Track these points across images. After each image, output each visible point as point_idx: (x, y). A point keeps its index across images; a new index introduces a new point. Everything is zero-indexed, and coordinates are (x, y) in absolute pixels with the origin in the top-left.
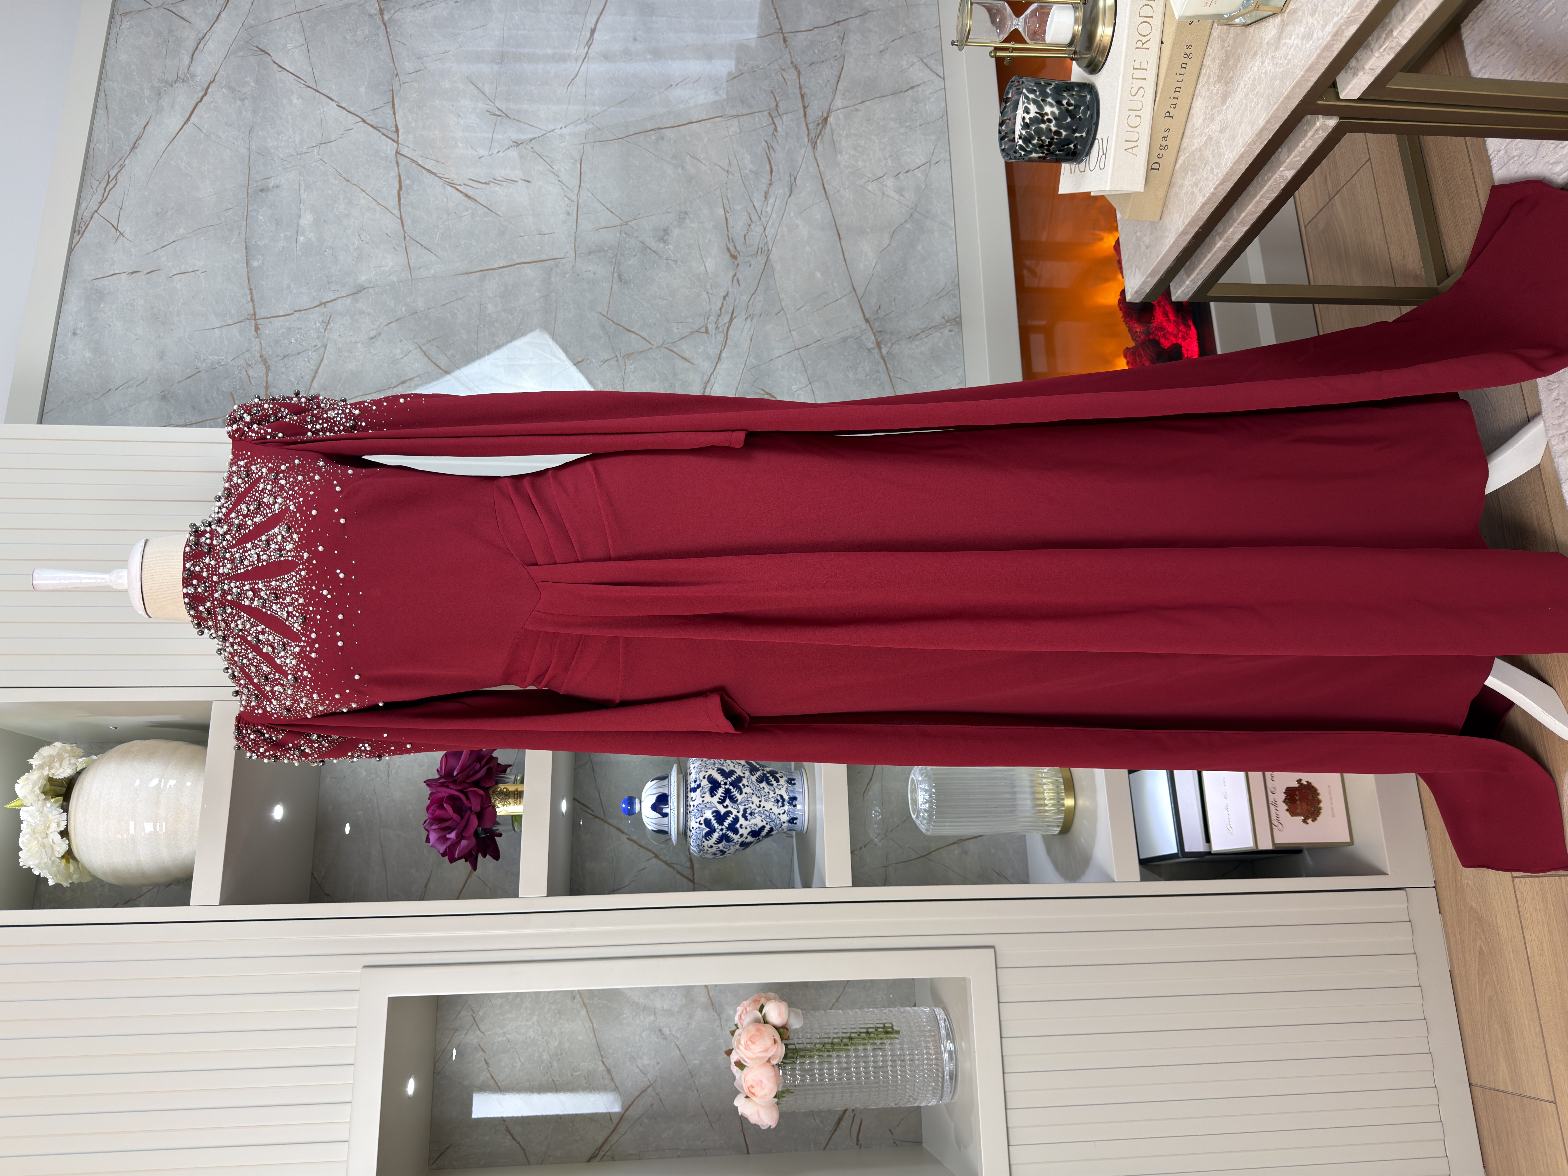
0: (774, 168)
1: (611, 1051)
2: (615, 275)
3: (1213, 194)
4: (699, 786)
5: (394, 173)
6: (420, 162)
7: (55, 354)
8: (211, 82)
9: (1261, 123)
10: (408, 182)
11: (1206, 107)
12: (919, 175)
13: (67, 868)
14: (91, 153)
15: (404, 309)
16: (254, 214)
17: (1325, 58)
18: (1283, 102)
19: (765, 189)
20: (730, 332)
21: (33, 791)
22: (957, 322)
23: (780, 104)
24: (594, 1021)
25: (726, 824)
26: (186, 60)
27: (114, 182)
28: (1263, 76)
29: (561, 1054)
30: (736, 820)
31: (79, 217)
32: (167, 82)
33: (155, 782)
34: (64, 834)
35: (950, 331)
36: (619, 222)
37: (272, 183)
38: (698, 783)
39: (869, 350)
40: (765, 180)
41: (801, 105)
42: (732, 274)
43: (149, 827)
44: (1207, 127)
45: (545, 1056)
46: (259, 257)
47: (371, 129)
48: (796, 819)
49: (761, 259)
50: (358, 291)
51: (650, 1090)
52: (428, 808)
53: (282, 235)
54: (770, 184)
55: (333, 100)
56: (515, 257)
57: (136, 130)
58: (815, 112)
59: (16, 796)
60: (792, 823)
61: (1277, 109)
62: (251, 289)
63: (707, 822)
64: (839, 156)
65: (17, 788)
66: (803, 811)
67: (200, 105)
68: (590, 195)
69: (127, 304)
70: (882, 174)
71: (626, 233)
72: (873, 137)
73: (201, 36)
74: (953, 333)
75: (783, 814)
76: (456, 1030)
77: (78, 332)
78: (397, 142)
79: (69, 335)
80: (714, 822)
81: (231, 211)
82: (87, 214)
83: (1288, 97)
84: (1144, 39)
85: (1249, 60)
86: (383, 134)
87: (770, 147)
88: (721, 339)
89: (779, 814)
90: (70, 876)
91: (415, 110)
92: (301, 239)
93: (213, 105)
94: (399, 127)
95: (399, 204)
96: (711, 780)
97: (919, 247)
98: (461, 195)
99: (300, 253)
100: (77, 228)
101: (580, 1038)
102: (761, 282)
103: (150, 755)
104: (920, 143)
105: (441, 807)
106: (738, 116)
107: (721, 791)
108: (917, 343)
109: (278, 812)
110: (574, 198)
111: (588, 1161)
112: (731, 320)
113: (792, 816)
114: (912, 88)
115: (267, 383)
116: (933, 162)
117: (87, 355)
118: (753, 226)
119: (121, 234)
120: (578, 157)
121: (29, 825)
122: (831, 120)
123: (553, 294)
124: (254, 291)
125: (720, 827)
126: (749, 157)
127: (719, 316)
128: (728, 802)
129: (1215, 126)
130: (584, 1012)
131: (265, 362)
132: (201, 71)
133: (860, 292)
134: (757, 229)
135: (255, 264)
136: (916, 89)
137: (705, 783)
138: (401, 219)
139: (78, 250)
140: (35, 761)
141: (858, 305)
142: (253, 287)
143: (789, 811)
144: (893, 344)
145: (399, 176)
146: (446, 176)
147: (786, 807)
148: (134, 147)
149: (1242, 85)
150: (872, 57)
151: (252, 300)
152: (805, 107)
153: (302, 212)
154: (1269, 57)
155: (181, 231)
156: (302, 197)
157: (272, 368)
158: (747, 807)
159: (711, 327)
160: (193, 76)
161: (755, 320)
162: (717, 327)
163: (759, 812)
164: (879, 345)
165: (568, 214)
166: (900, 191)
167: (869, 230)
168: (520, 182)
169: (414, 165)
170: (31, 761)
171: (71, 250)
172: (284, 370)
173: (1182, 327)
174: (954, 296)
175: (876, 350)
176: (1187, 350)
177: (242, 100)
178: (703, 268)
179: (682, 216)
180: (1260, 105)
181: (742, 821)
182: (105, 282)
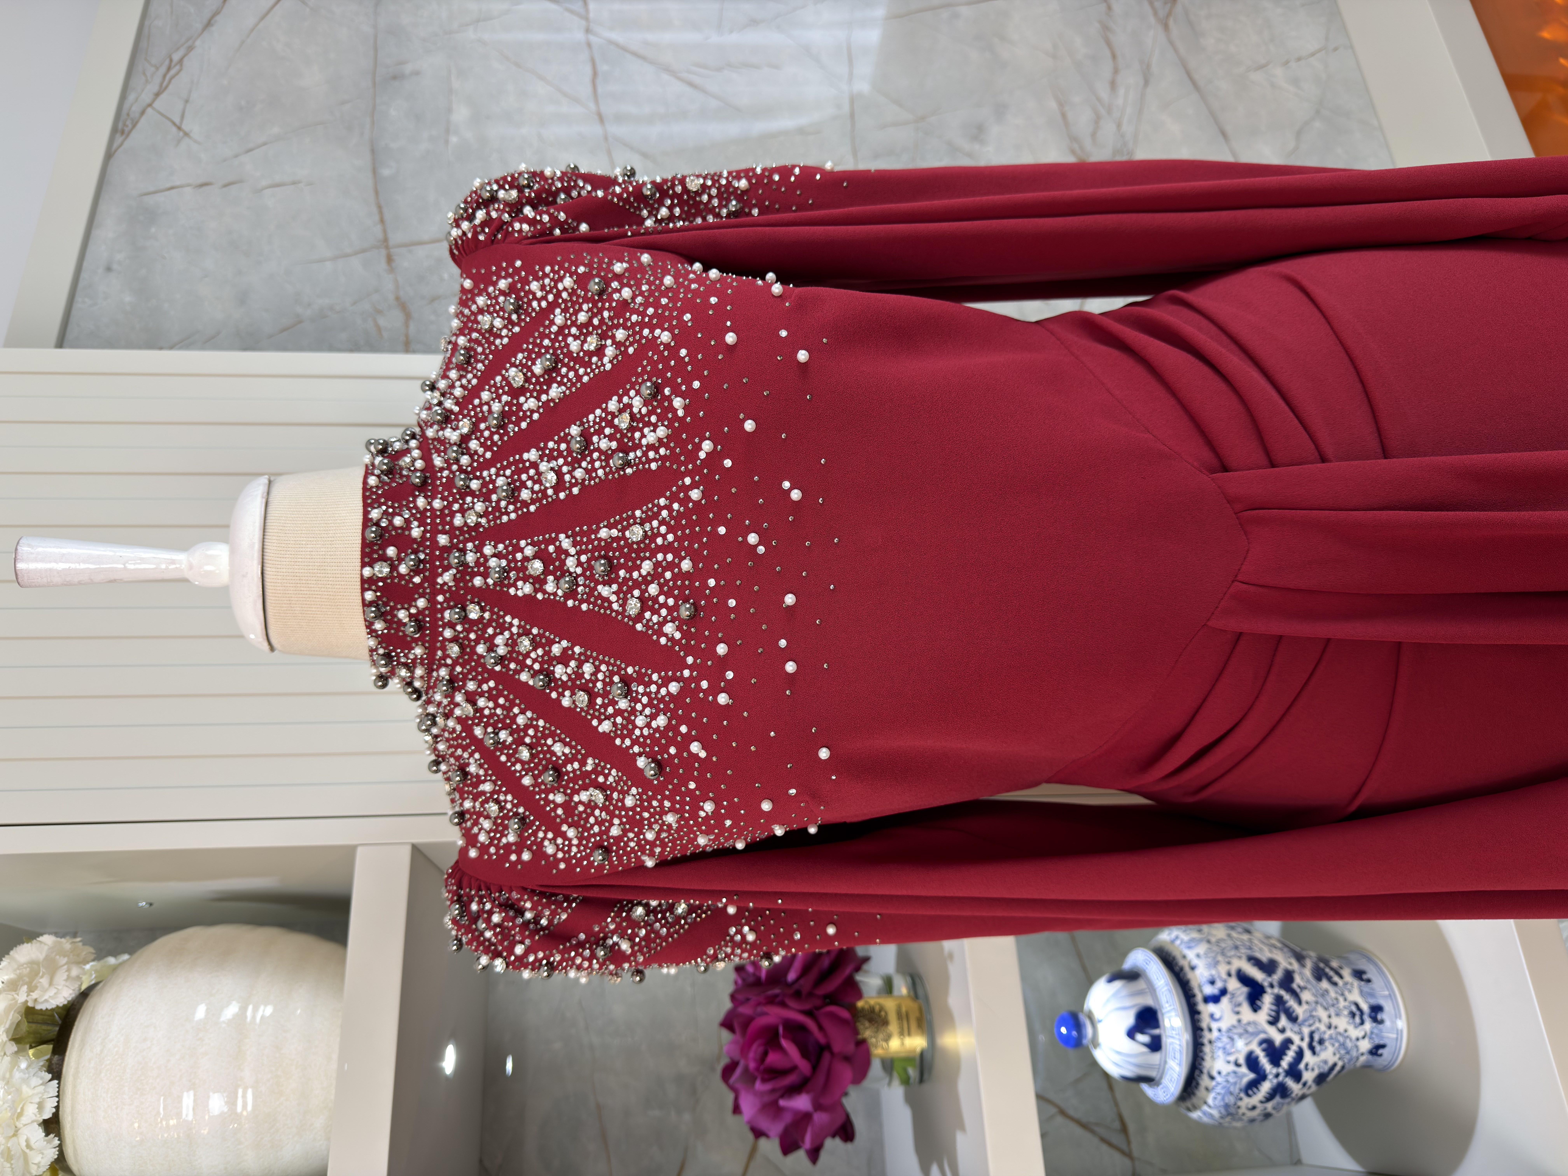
0: (1117, 53)
4: (1224, 992)
5: (585, 61)
7: (77, 299)
10: (605, 69)
12: (1316, 64)
14: (145, 33)
16: (383, 107)
19: (1110, 78)
25: (1285, 1063)
27: (178, 67)
30: (1300, 1055)
31: (125, 111)
33: (235, 1009)
34: (52, 1125)
36: (911, 117)
37: (408, 69)
38: (1219, 985)
40: (1108, 68)
43: (220, 1104)
46: (393, 163)
48: (1383, 1046)
53: (425, 136)
54: (1116, 72)
60: (1378, 1054)
62: (380, 206)
63: (1252, 1062)
64: (1202, 40)
69: (191, 229)
70: (1266, 62)
72: (1243, 18)
75: (1364, 1037)
77: (115, 266)
78: (587, 20)
79: (101, 270)
80: (1264, 1061)
81: (349, 104)
82: (136, 109)
86: (566, 9)
87: (1106, 29)
89: (1358, 1039)
92: (454, 138)
95: (595, 95)
96: (1244, 979)
98: (682, 83)
99: (452, 159)
100: (120, 126)
104: (1307, 25)
107: (1267, 1000)
113: (1377, 1041)
116: (1330, 48)
117: (127, 299)
118: (1101, 123)
119: (186, 134)
124: (384, 209)
125: (1275, 1071)
126: (1079, 39)
128: (1283, 1021)
131: (403, 307)
134: (1108, 127)
135: (386, 172)
137: (1234, 985)
138: (599, 114)
139: (119, 156)
142: (382, 203)
143: (1372, 1033)
145: (593, 62)
146: (664, 62)
147: (1368, 1025)
148: (209, 24)
151: (382, 221)
153: (454, 106)
155: (276, 130)
156: (454, 86)
157: (415, 315)
158: (1313, 1028)
163: (1331, 1038)
166: (1295, 82)
171: (109, 155)
179: (1000, 110)
181: (1308, 1056)
182: (160, 198)
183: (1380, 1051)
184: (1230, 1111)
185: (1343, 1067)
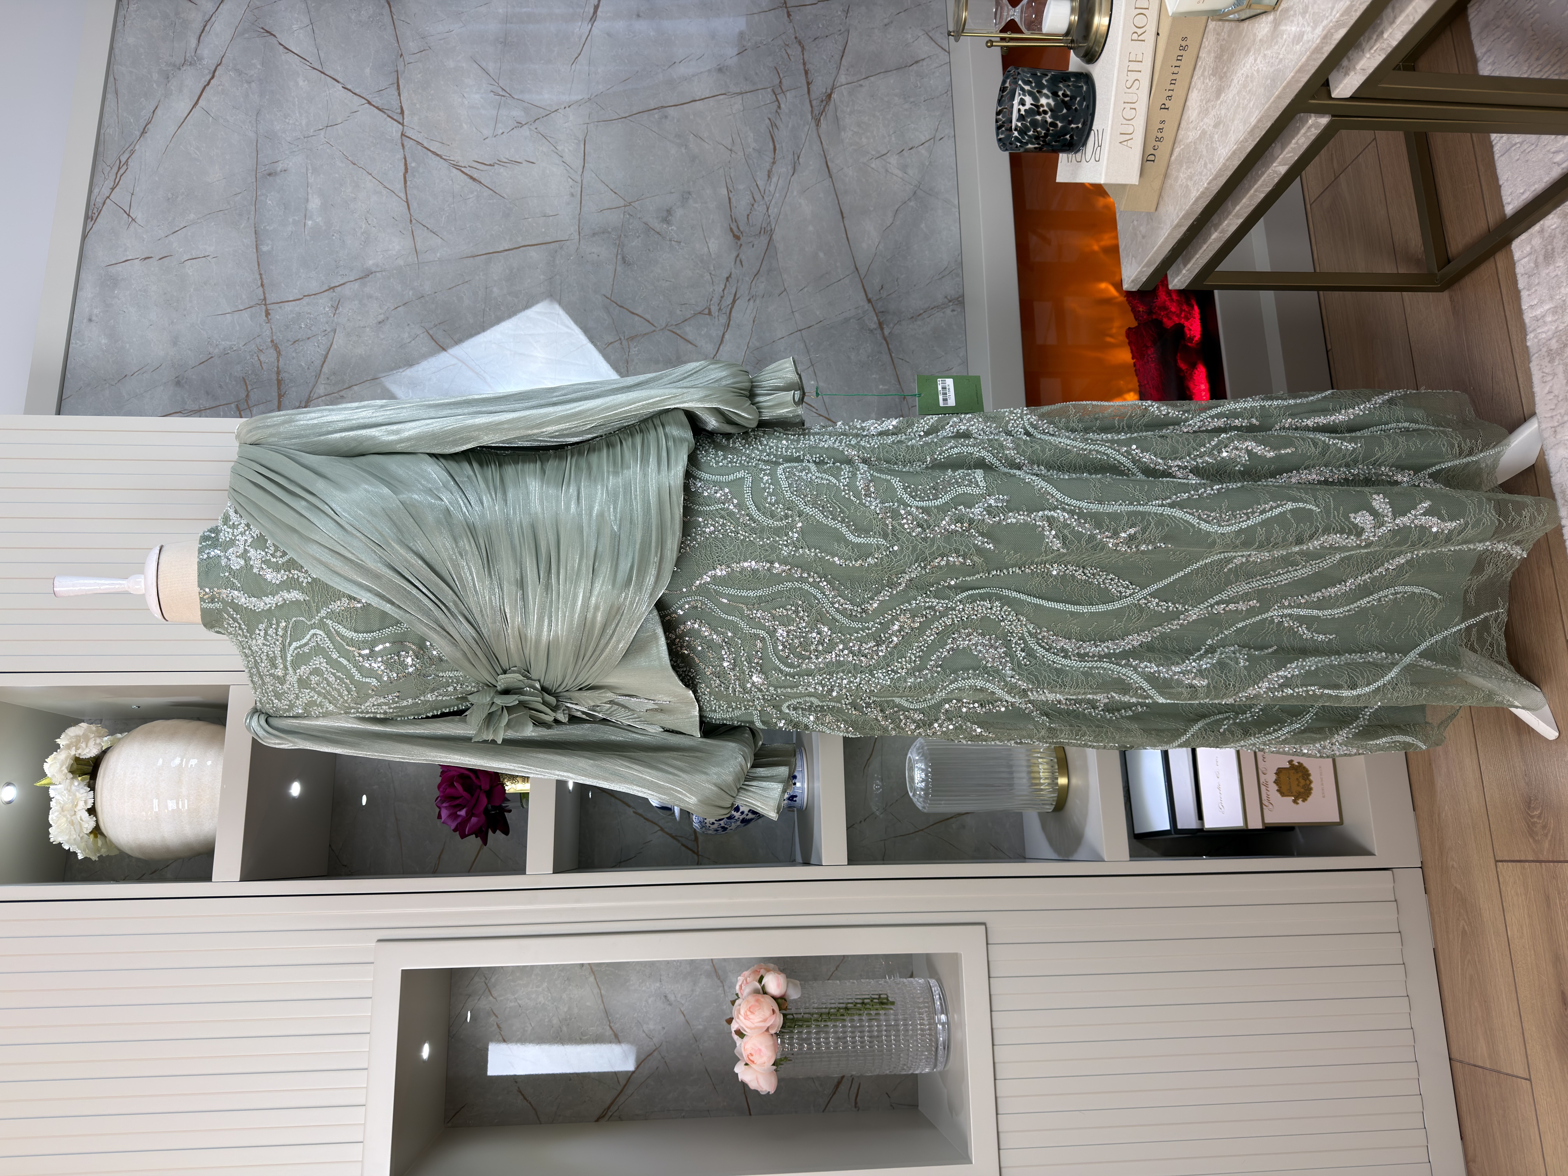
0: (777, 146)
1: (618, 1016)
2: (619, 257)
3: (1206, 189)
5: (400, 156)
6: (426, 145)
7: (72, 341)
8: (218, 65)
9: (1253, 121)
10: (413, 165)
11: (1201, 101)
12: (923, 152)
13: (95, 843)
14: (102, 138)
15: (411, 293)
16: (263, 198)
17: (1315, 60)
18: (1274, 102)
19: (768, 167)
20: (733, 314)
21: (60, 771)
22: (959, 301)
23: (784, 81)
24: (602, 988)
26: (193, 42)
27: (125, 167)
28: (1255, 73)
29: (570, 1019)
31: (92, 203)
32: (174, 65)
33: (177, 761)
34: (92, 811)
35: (953, 311)
36: (622, 203)
37: (280, 167)
39: (871, 331)
40: (768, 159)
41: (804, 82)
42: (735, 254)
43: (171, 805)
44: (1202, 120)
45: (555, 1021)
46: (269, 242)
47: (376, 111)
48: (796, 796)
49: (764, 239)
50: (367, 275)
51: (655, 1053)
52: (439, 787)
53: (291, 220)
54: (774, 163)
55: (338, 82)
56: (520, 239)
57: (146, 114)
58: (819, 88)
59: (44, 775)
60: (792, 800)
61: (1269, 108)
62: (261, 274)
64: (843, 133)
65: (46, 767)
66: (803, 788)
67: (208, 88)
68: (594, 175)
69: (140, 290)
70: (886, 152)
71: (629, 214)
72: (878, 114)
73: (207, 17)
74: (955, 313)
76: (470, 996)
77: (94, 318)
78: (402, 124)
79: (85, 321)
81: (240, 196)
82: (100, 200)
83: (1279, 97)
84: (1140, 31)
85: (1242, 56)
86: (389, 116)
87: (773, 125)
88: (724, 321)
90: (98, 850)
91: (420, 91)
92: (309, 223)
93: (220, 88)
94: (404, 109)
95: (405, 187)
97: (923, 226)
98: (466, 177)
99: (308, 238)
100: (90, 214)
101: (588, 1004)
102: (764, 263)
103: (172, 736)
104: (925, 118)
105: (451, 785)
106: (741, 93)
108: (919, 323)
109: (296, 789)
110: (579, 179)
111: (597, 1121)
112: (734, 301)
113: (792, 794)
114: (917, 62)
115: (278, 368)
116: (938, 138)
117: (103, 341)
118: (756, 206)
119: (133, 220)
120: (581, 138)
121: (58, 802)
122: (834, 96)
123: (558, 277)
124: (264, 276)
126: (752, 135)
127: (722, 297)
129: (1209, 121)
130: (592, 979)
131: (276, 347)
132: (208, 54)
133: (863, 271)
134: (760, 209)
135: (265, 249)
136: (920, 63)
138: (407, 202)
139: (91, 236)
140: (62, 741)
141: (860, 286)
142: (262, 272)
144: (895, 325)
145: (405, 158)
146: (452, 158)
148: (144, 132)
149: (1235, 81)
150: (876, 31)
151: (262, 285)
152: (808, 84)
153: (310, 197)
154: (1262, 54)
155: (192, 216)
156: (310, 181)
157: (283, 353)
159: (714, 309)
160: (200, 59)
161: (758, 301)
162: (720, 309)
164: (881, 325)
165: (572, 195)
166: (904, 168)
167: (872, 209)
168: (525, 163)
169: (419, 147)
170: (58, 741)
171: (84, 237)
172: (294, 355)
173: (1185, 307)
174: (957, 275)
175: (879, 331)
176: (1190, 330)
177: (249, 83)
178: (706, 249)
179: (685, 197)
180: (1252, 103)
182: (119, 268)
183: (794, 799)
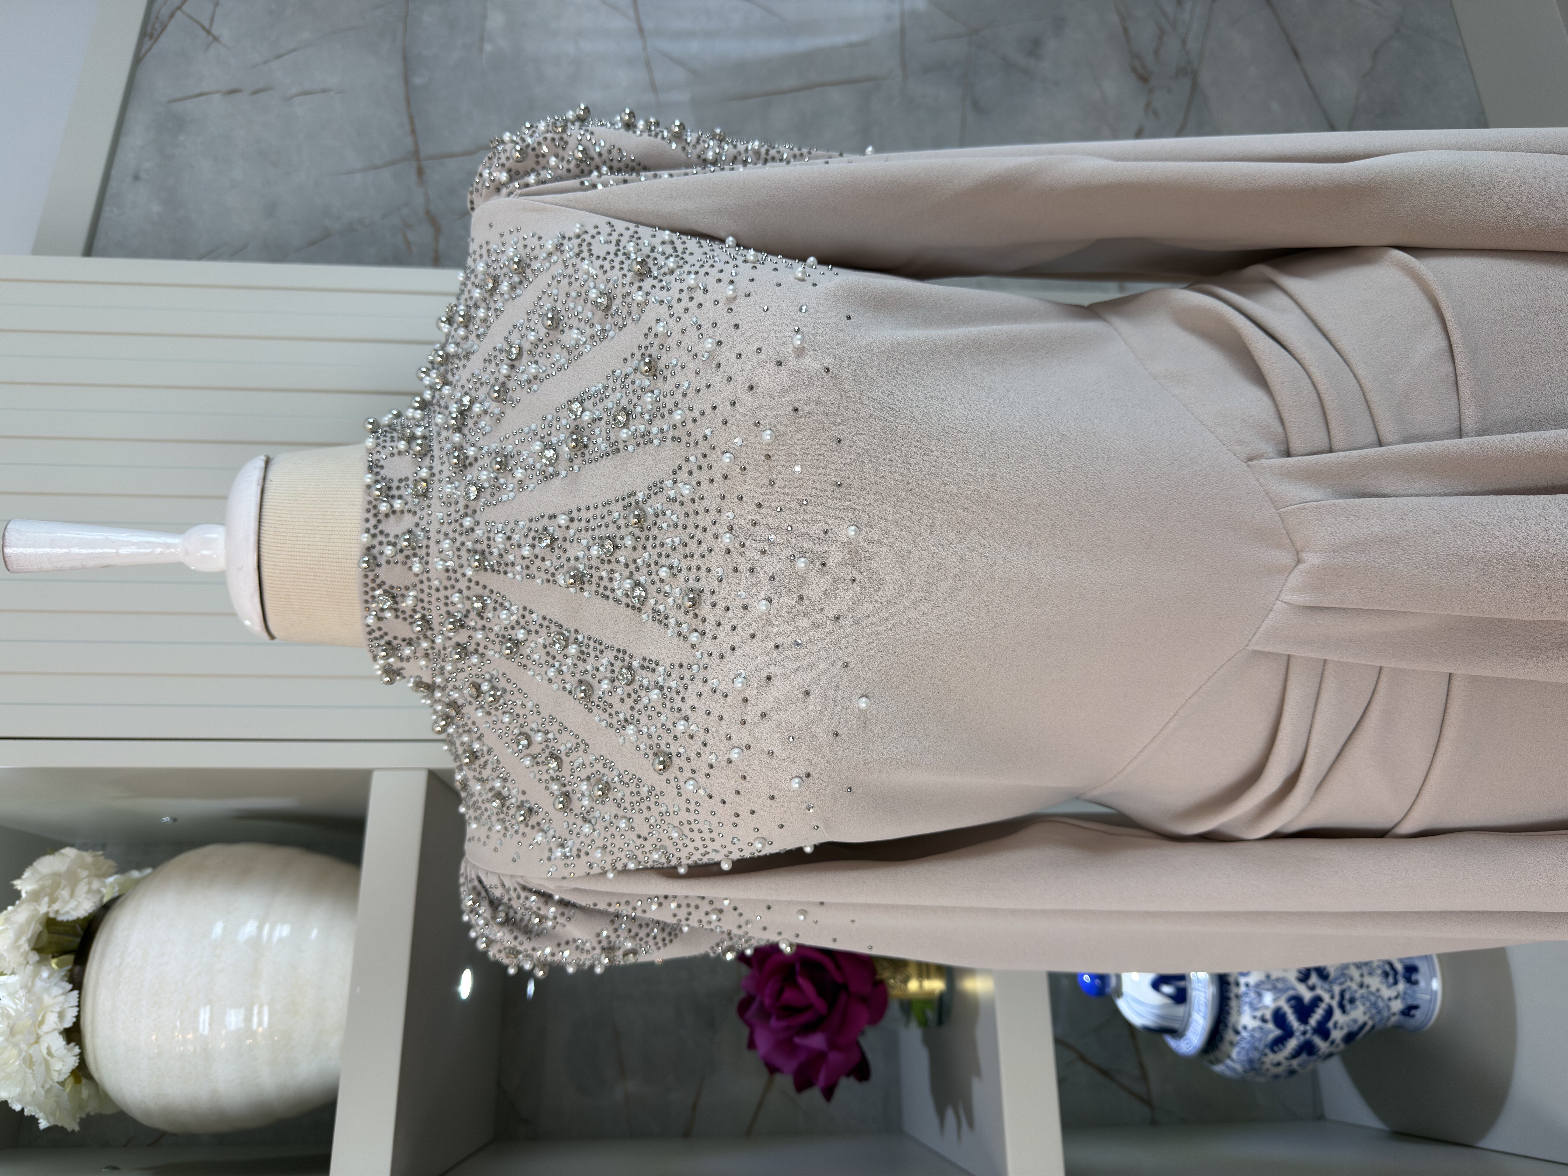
2: (968, 101)
7: (105, 208)
13: (76, 1096)
16: (416, 13)
21: (16, 944)
25: (1313, 1021)
30: (1329, 1013)
31: (152, 17)
34: (73, 1034)
36: (965, 30)
42: (1144, 102)
46: (425, 71)
48: (1416, 1007)
49: (1186, 82)
53: (459, 43)
60: (1407, 1014)
62: (411, 116)
63: (1279, 1018)
69: (219, 137)
71: (977, 45)
75: (1396, 997)
77: (143, 175)
79: (128, 179)
80: (1291, 1018)
81: (381, 9)
82: (164, 13)
89: (1390, 999)
90: (81, 1111)
92: (488, 47)
99: (486, 67)
100: (149, 28)
102: (1191, 114)
113: (1410, 1002)
117: (155, 209)
118: (1165, 38)
119: (216, 39)
124: (416, 119)
125: (1302, 1028)
128: (1314, 979)
131: (433, 221)
134: (1173, 43)
135: (418, 82)
138: (638, 23)
139: (148, 61)
140: (26, 884)
142: (414, 113)
143: (1405, 993)
147: (1401, 986)
151: (413, 131)
153: (489, 12)
155: (305, 36)
157: (445, 230)
158: (1344, 986)
163: (1362, 997)
165: (889, 18)
167: (1339, 47)
170: (18, 884)
171: (138, 60)
178: (1100, 94)
181: (1337, 1015)
182: (189, 104)
183: (1413, 1012)
184: (1253, 1066)
185: (1373, 1027)
